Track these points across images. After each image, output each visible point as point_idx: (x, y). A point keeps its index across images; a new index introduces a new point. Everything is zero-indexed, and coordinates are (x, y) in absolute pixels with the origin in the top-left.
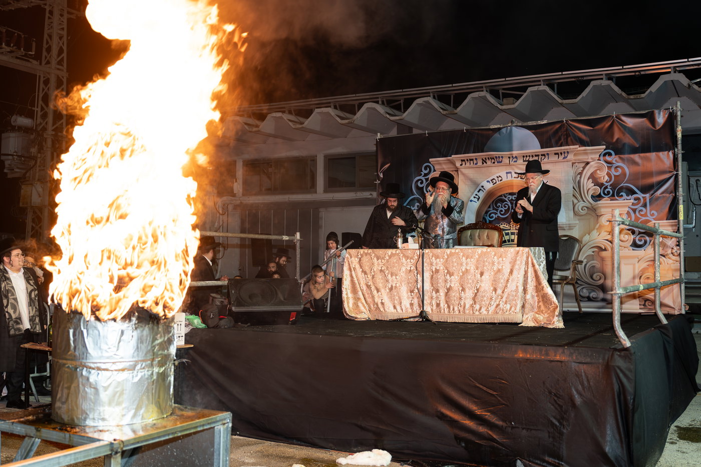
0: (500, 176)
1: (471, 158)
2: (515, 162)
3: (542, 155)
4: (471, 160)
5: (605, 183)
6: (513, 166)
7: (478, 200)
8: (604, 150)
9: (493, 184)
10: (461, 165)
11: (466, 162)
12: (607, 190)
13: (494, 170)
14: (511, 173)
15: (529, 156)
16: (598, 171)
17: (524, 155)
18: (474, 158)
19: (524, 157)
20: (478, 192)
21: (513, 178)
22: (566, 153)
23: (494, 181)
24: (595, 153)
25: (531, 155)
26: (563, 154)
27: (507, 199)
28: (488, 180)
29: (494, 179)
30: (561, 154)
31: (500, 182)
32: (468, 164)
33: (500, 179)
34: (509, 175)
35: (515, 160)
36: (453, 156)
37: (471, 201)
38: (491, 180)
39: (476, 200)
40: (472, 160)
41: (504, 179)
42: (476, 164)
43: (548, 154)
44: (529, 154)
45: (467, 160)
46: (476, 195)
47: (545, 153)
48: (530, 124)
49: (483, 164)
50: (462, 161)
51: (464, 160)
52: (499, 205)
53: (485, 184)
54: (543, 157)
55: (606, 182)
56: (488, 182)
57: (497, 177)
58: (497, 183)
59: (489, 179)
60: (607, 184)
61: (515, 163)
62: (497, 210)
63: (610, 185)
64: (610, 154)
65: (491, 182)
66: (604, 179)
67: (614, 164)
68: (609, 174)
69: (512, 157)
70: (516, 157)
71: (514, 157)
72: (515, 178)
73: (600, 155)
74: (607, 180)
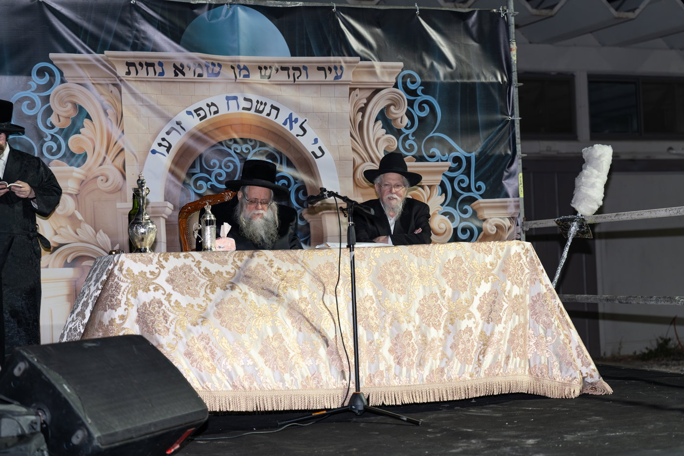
0: (213, 104)
1: (149, 61)
2: (245, 77)
3: (295, 69)
4: (149, 65)
5: (404, 130)
6: (241, 86)
7: (168, 151)
8: (402, 70)
9: (201, 119)
10: (128, 73)
11: (139, 68)
12: (408, 142)
13: (201, 89)
14: (235, 98)
15: (271, 68)
16: (392, 108)
17: (260, 64)
18: (156, 61)
19: (260, 68)
20: (168, 133)
21: (241, 110)
22: (339, 68)
23: (202, 113)
24: (390, 74)
25: (273, 66)
26: (333, 71)
27: (232, 152)
28: (188, 109)
29: (201, 109)
30: (330, 69)
31: (213, 116)
32: (142, 73)
33: (213, 109)
34: (233, 103)
35: (244, 72)
36: (106, 52)
37: (154, 152)
38: (196, 111)
39: (163, 150)
40: (152, 65)
41: (223, 111)
42: (162, 74)
43: (305, 68)
44: (270, 64)
45: (141, 64)
46: (163, 139)
47: (300, 65)
49: (176, 75)
50: (129, 64)
51: (133, 64)
52: (215, 164)
53: (182, 116)
54: (297, 73)
55: (406, 128)
56: (189, 113)
57: (208, 105)
58: (209, 117)
59: (192, 109)
60: (407, 132)
61: (246, 80)
62: (209, 173)
63: (414, 134)
64: (413, 81)
65: (195, 114)
66: (401, 122)
67: (419, 97)
68: (409, 115)
69: (239, 67)
70: (245, 68)
71: (242, 67)
72: (244, 109)
73: (397, 78)
74: (407, 124)
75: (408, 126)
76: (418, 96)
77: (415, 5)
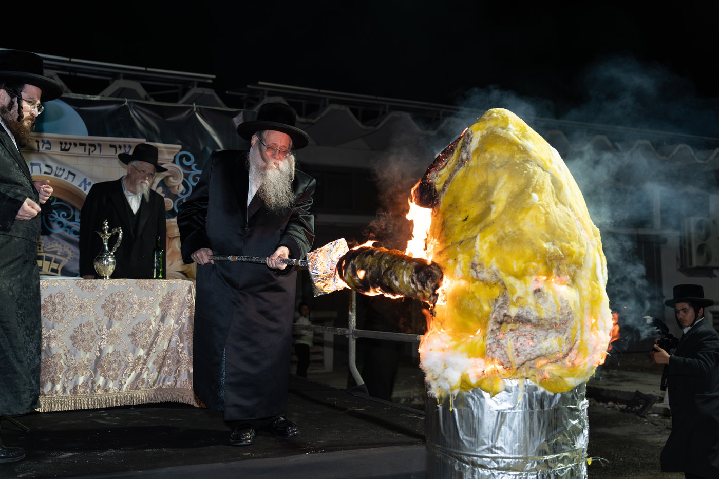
2: (46, 149)
3: (90, 145)
5: (179, 195)
6: (44, 156)
8: (181, 151)
14: (38, 165)
15: (70, 144)
16: (171, 179)
17: (61, 140)
19: (61, 143)
21: (42, 174)
22: (127, 146)
24: (169, 153)
25: (73, 142)
26: (123, 148)
30: (120, 147)
34: (36, 168)
35: (47, 146)
43: (100, 145)
44: (71, 141)
47: (96, 143)
48: (73, 97)
54: (92, 149)
55: (182, 194)
60: (182, 197)
61: (48, 152)
64: (188, 159)
66: (178, 189)
67: (193, 172)
68: (184, 183)
69: (43, 141)
70: (48, 142)
71: (46, 142)
72: (45, 173)
73: (175, 157)
74: (183, 191)
75: (184, 193)
76: (192, 170)
77: (192, 104)
